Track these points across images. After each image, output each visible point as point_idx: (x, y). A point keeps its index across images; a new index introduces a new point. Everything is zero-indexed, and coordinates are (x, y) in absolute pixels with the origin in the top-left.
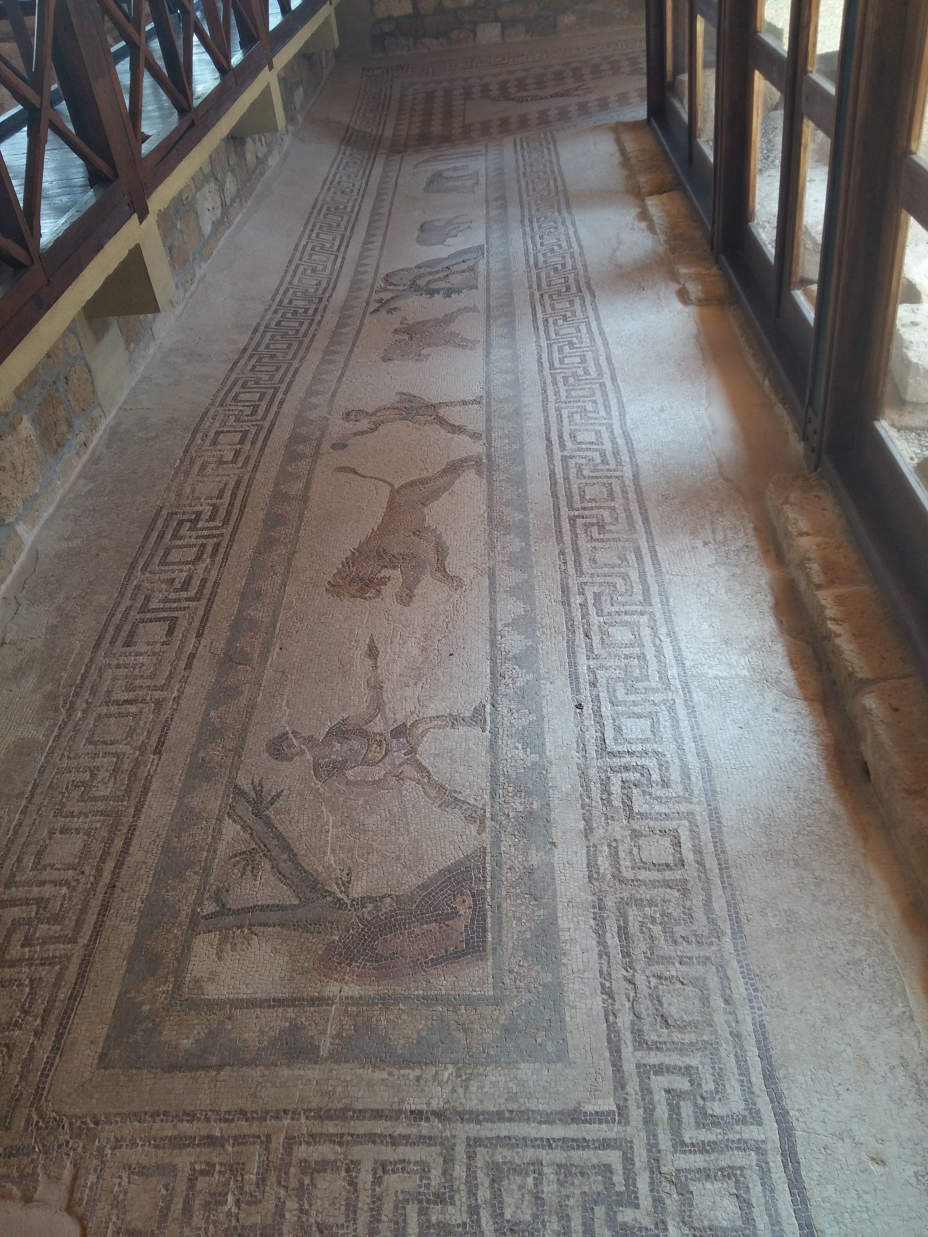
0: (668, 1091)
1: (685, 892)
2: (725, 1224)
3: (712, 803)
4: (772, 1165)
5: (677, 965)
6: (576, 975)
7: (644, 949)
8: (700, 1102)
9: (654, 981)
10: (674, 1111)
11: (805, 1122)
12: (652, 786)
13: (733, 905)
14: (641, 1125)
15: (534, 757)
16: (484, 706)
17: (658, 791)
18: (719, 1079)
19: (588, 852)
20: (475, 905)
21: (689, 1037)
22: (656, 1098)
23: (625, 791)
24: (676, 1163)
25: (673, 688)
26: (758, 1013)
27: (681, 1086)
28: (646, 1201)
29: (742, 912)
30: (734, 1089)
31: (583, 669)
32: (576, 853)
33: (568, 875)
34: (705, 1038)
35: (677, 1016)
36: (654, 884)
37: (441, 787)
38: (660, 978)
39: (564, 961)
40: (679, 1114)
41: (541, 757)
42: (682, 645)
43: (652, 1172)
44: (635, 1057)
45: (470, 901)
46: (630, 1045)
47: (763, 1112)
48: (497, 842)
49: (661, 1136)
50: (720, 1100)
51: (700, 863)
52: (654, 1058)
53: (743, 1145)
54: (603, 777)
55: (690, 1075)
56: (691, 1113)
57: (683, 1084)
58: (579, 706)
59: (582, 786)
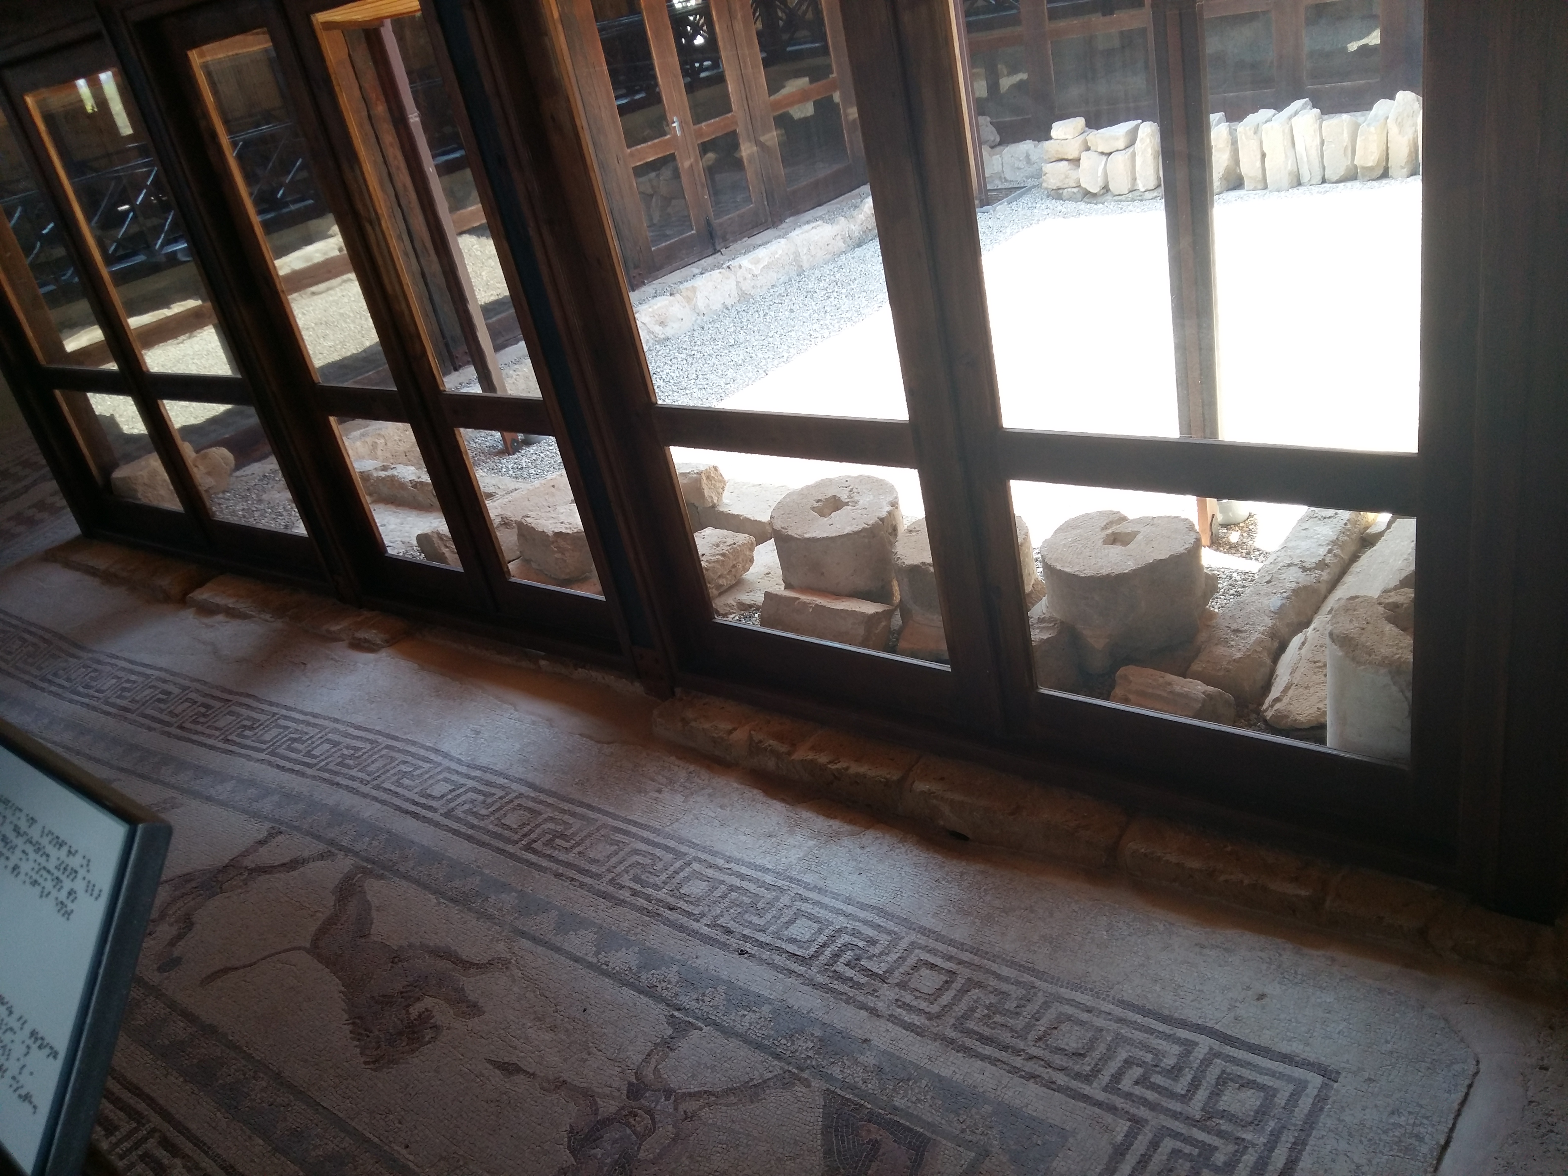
0: (1137, 1083)
1: (979, 985)
2: (1258, 1103)
3: (914, 926)
4: (1231, 1054)
5: (1037, 1023)
6: (999, 1089)
7: (1010, 1035)
8: (1158, 1069)
9: (1040, 1044)
10: (1154, 1087)
11: (1211, 1019)
12: (868, 951)
13: (1012, 964)
14: (1154, 1114)
15: (766, 1009)
16: (672, 1016)
17: (876, 950)
18: (1148, 1049)
19: (892, 1022)
20: (879, 1124)
21: (1102, 1048)
22: (1137, 1093)
23: (857, 969)
24: (1196, 1108)
25: (786, 888)
26: (1111, 998)
27: (1138, 1073)
28: (1215, 1141)
29: (1023, 963)
30: (1162, 1045)
31: (706, 930)
32: (888, 1030)
33: (904, 1047)
34: (1109, 1038)
35: (1080, 1045)
36: (957, 999)
37: (731, 1091)
38: (1040, 1039)
39: (981, 1090)
40: (1159, 1086)
41: (770, 1004)
42: (747, 860)
43: (1195, 1126)
44: (1095, 1088)
45: (873, 1127)
46: (1084, 1086)
47: (1188, 1037)
48: (830, 1078)
49: (1170, 1106)
50: (1164, 1057)
51: (960, 962)
52: (1105, 1077)
53: (1206, 1062)
54: (831, 974)
55: (1133, 1063)
56: (1164, 1079)
57: (1137, 1072)
58: (742, 953)
59: (827, 993)
